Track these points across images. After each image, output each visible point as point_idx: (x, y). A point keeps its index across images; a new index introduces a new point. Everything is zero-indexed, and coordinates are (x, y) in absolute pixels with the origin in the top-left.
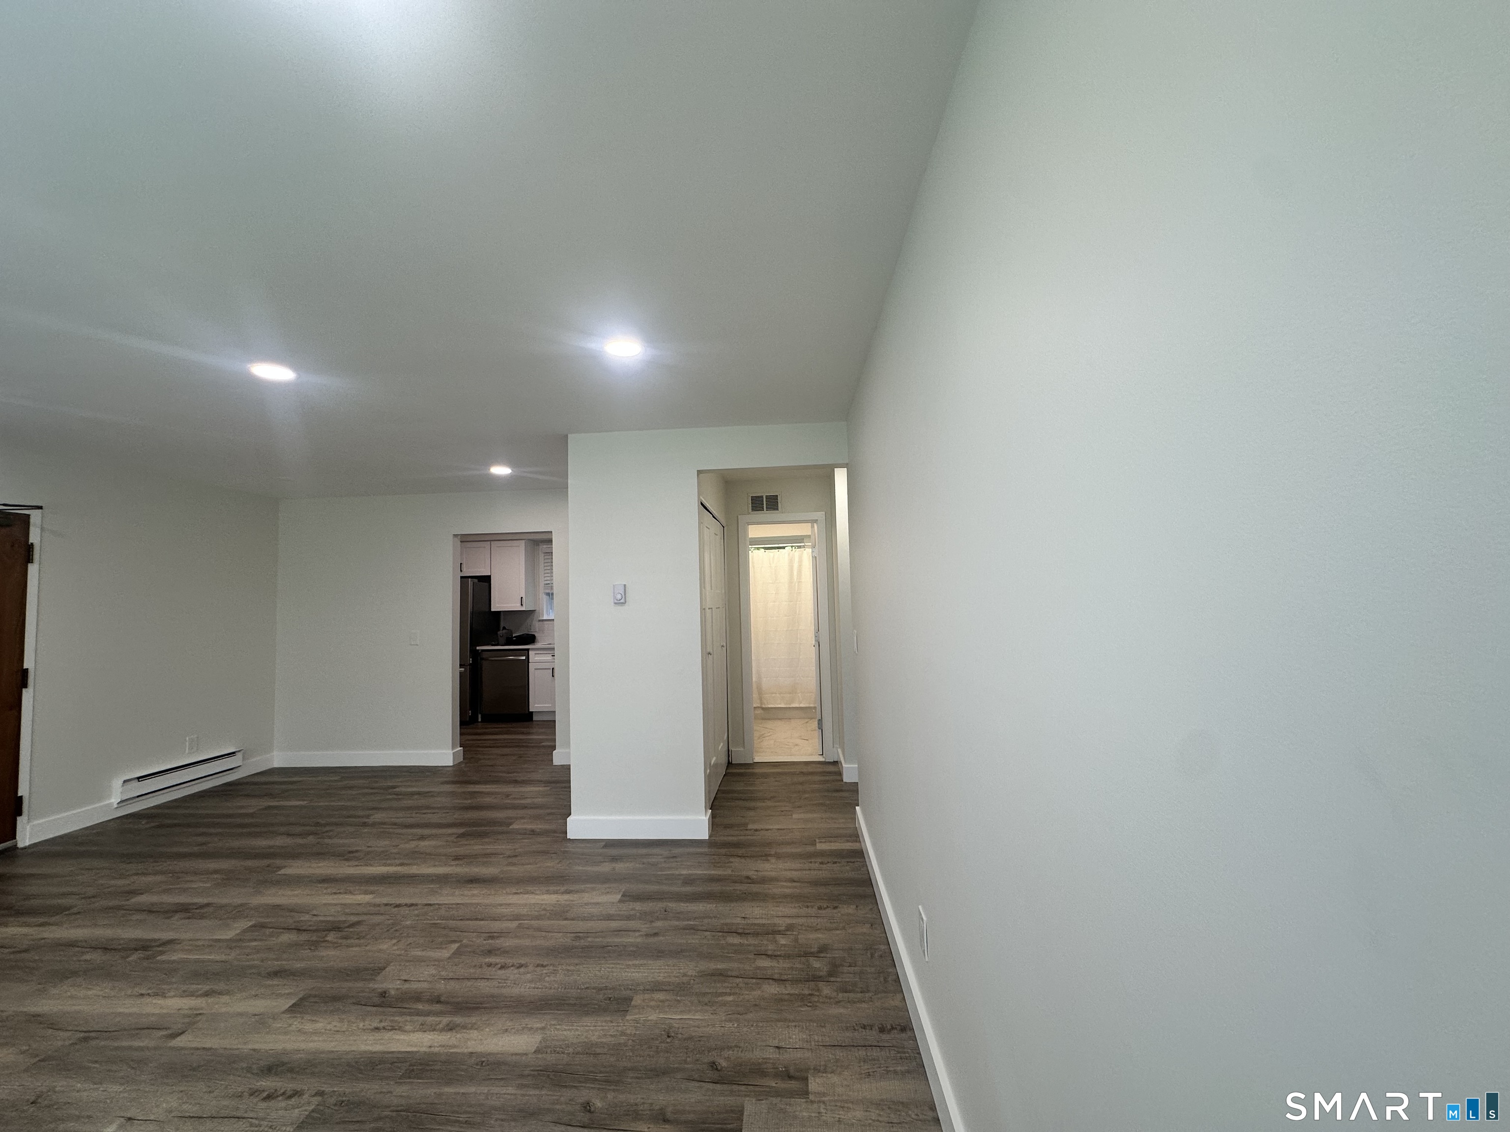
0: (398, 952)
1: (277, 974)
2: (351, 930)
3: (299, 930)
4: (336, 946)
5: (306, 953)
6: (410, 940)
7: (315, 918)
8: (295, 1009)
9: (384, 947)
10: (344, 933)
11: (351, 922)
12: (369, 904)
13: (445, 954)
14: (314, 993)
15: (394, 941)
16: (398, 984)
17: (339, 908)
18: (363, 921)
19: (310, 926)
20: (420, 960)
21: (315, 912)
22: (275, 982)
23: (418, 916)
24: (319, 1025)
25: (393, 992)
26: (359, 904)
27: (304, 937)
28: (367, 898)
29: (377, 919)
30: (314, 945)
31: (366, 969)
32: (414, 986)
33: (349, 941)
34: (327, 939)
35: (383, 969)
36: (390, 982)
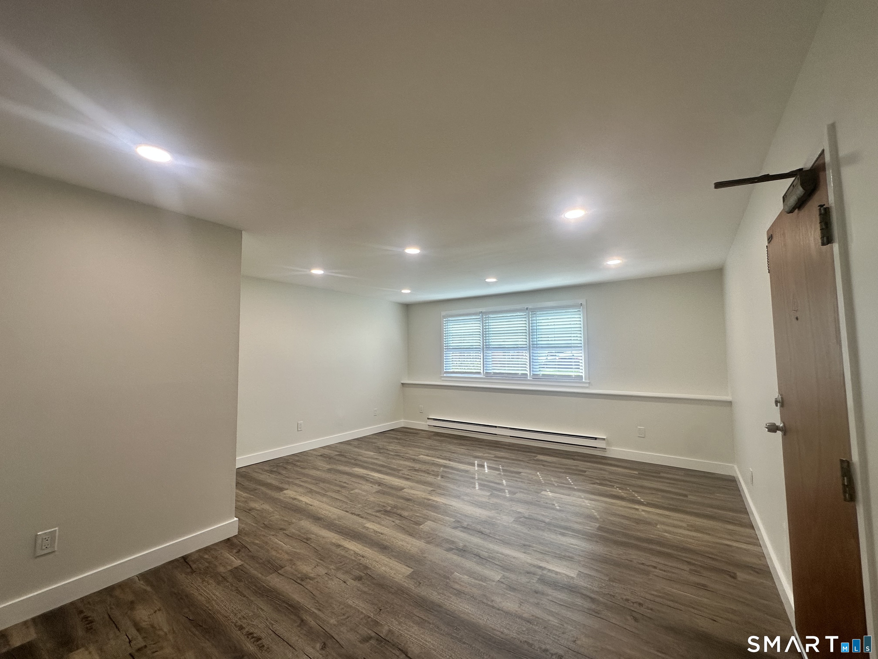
0: (369, 495)
1: (408, 500)
2: (381, 509)
3: (401, 516)
4: (388, 504)
5: (399, 505)
6: (363, 498)
7: (394, 520)
8: (403, 488)
9: (373, 499)
10: (384, 508)
11: (380, 513)
12: (370, 521)
13: (356, 491)
14: (398, 491)
15: (368, 499)
16: (374, 486)
17: (383, 523)
18: (375, 512)
19: (396, 516)
20: (364, 491)
21: (394, 524)
22: (408, 497)
23: (354, 507)
24: (397, 483)
25: (377, 485)
26: (373, 522)
27: (399, 512)
28: (369, 525)
29: (370, 511)
30: (395, 507)
31: (381, 493)
32: (371, 485)
33: (383, 504)
34: (390, 508)
35: (377, 492)
36: (376, 488)
